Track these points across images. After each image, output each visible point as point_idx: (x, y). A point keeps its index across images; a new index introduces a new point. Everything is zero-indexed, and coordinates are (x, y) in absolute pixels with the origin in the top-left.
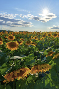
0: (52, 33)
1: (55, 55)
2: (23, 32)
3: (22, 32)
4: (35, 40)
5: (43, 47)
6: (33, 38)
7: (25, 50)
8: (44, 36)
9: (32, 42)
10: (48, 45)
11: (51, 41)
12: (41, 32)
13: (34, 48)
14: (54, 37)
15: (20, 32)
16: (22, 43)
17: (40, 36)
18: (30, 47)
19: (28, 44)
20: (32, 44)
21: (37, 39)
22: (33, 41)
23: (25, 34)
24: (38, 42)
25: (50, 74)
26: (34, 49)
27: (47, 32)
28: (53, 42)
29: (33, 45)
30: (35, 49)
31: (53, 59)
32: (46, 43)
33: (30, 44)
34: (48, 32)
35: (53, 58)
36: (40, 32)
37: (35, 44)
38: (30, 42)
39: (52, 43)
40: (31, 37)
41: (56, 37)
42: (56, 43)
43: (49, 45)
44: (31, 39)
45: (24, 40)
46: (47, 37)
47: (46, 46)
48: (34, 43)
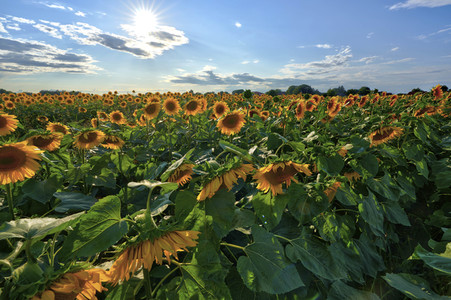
0: (177, 95)
1: (205, 187)
2: (57, 93)
3: (52, 93)
4: (116, 127)
5: (151, 151)
6: (104, 117)
7: (77, 172)
8: (151, 110)
9: (101, 134)
10: (170, 144)
11: (178, 126)
12: (136, 94)
13: (113, 157)
14: (187, 113)
15: (43, 93)
16: (56, 145)
17: (132, 109)
18: (98, 153)
19: (87, 146)
20: (107, 141)
21: (121, 122)
22: (106, 132)
23: (69, 102)
24: (127, 134)
25: (194, 261)
26: (117, 161)
27: (157, 94)
28: (187, 130)
29: (110, 146)
30: (120, 162)
31: (201, 202)
32: (159, 135)
33: (93, 144)
34: (161, 93)
35: (199, 198)
36: (131, 93)
37: (116, 142)
38: (95, 135)
39: (183, 135)
40: (95, 115)
41: (194, 113)
42: (197, 134)
43: (174, 142)
44: (97, 123)
45: (67, 128)
46: (161, 113)
47: (162, 147)
48: (113, 138)
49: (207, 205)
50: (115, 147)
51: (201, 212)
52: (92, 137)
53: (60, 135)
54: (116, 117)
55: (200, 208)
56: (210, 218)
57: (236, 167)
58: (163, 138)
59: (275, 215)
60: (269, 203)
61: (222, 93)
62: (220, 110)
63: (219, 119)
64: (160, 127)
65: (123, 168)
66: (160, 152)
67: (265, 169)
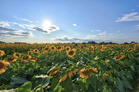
0: (55, 44)
2: (19, 43)
4: (36, 54)
5: (46, 62)
6: (32, 51)
7: (21, 69)
9: (30, 57)
11: (54, 54)
14: (58, 50)
15: (15, 43)
16: (15, 60)
19: (25, 60)
20: (31, 59)
22: (32, 56)
23: (22, 46)
24: (39, 56)
26: (34, 65)
28: (57, 55)
29: (33, 60)
33: (27, 60)
35: (60, 81)
39: (56, 57)
40: (29, 50)
41: (60, 50)
42: (60, 56)
43: (53, 59)
44: (30, 53)
45: (20, 54)
46: (50, 50)
47: (49, 60)
48: (34, 58)
49: (62, 84)
50: (34, 61)
51: (61, 87)
52: (27, 58)
53: (17, 57)
54: (36, 51)
55: (60, 85)
56: (63, 89)
57: (73, 70)
58: (50, 58)
59: (86, 86)
60: (84, 82)
61: (68, 43)
62: (68, 49)
63: (68, 52)
64: (49, 54)
65: (36, 68)
66: (49, 62)
67: (82, 70)
